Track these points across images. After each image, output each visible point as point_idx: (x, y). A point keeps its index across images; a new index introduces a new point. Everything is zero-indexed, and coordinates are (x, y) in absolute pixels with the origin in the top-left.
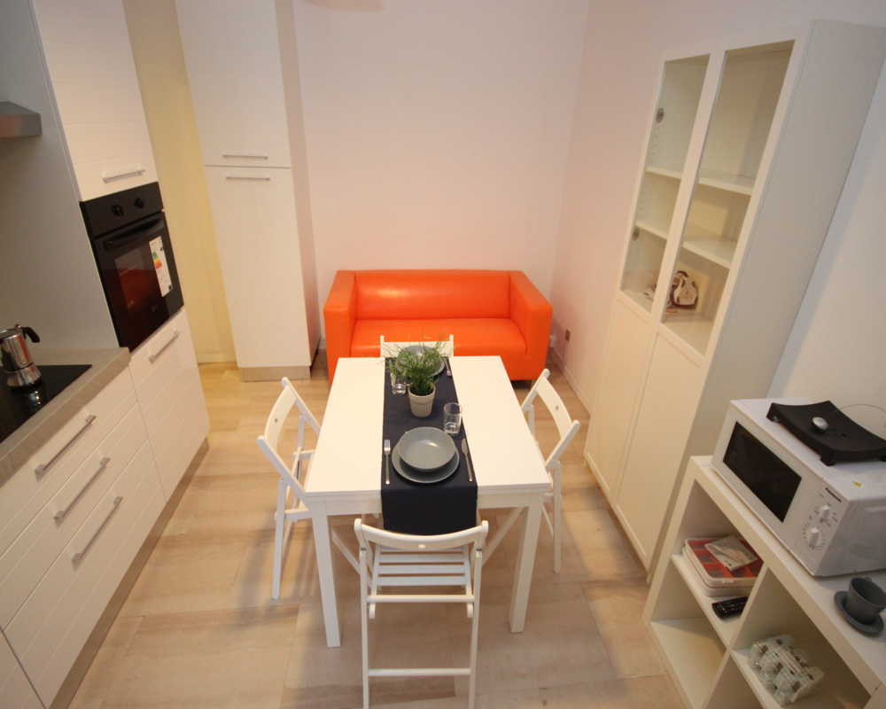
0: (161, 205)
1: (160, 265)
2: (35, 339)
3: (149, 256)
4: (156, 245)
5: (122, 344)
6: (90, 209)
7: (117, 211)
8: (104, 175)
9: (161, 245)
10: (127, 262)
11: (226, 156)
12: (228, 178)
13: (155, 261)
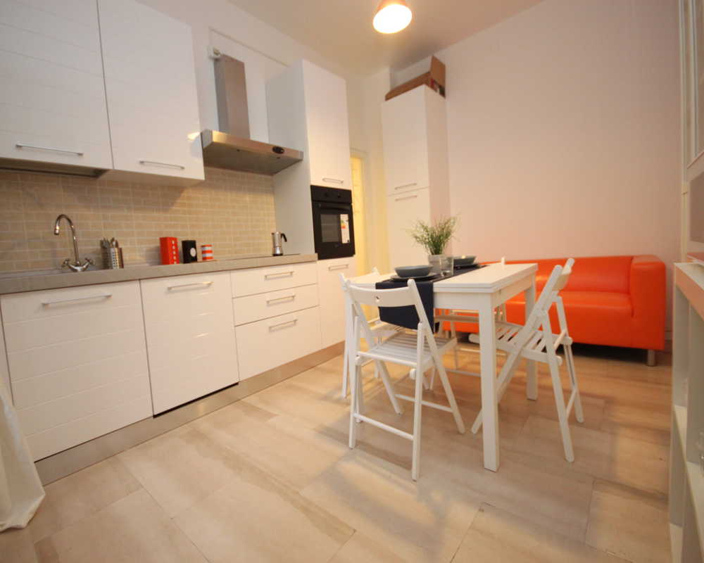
0: (351, 202)
1: (344, 227)
2: (286, 240)
3: (339, 221)
4: (344, 218)
5: (316, 252)
6: (315, 189)
7: (326, 195)
8: (323, 177)
9: (347, 219)
10: (326, 219)
11: (396, 188)
12: (397, 200)
13: (342, 225)
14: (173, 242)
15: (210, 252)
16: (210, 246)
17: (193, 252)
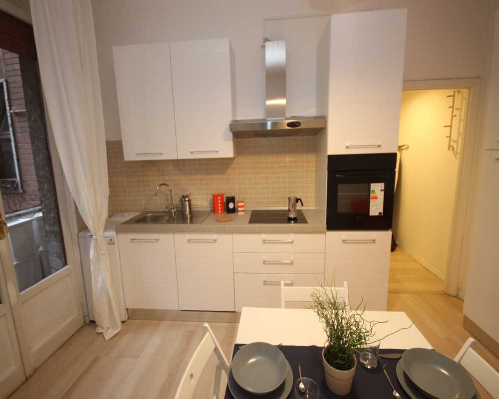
1: (376, 198)
2: (302, 204)
3: (367, 191)
4: (377, 187)
8: (347, 144)
9: (383, 188)
13: (372, 195)
14: (219, 198)
15: (243, 206)
16: (243, 202)
17: (231, 205)
